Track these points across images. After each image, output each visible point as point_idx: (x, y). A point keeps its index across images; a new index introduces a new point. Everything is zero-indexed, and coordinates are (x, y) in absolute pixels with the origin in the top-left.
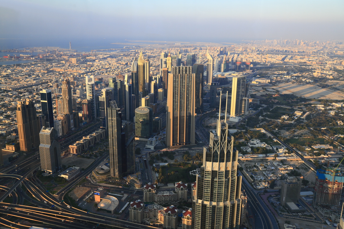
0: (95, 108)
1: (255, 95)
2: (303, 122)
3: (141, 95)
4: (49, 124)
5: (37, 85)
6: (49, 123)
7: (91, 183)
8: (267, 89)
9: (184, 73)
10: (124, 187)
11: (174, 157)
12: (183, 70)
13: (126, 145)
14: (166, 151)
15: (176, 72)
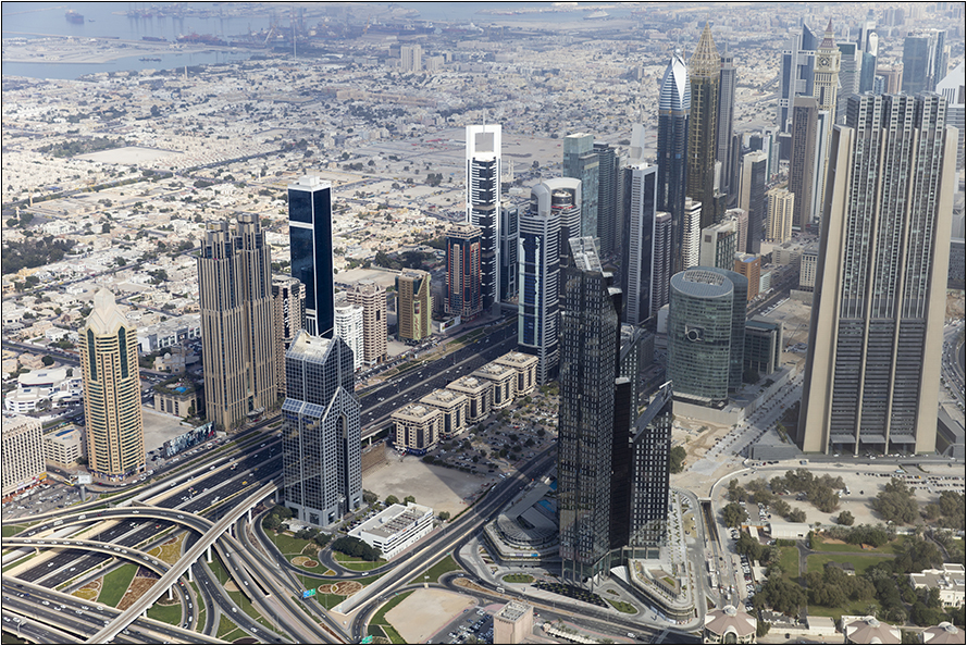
0: (497, 261)
3: (696, 217)
4: (316, 319)
5: (265, 156)
6: (315, 312)
7: (478, 577)
9: (908, 124)
10: (612, 610)
11: (836, 498)
12: (902, 113)
13: (633, 430)
14: (798, 470)
15: (869, 122)
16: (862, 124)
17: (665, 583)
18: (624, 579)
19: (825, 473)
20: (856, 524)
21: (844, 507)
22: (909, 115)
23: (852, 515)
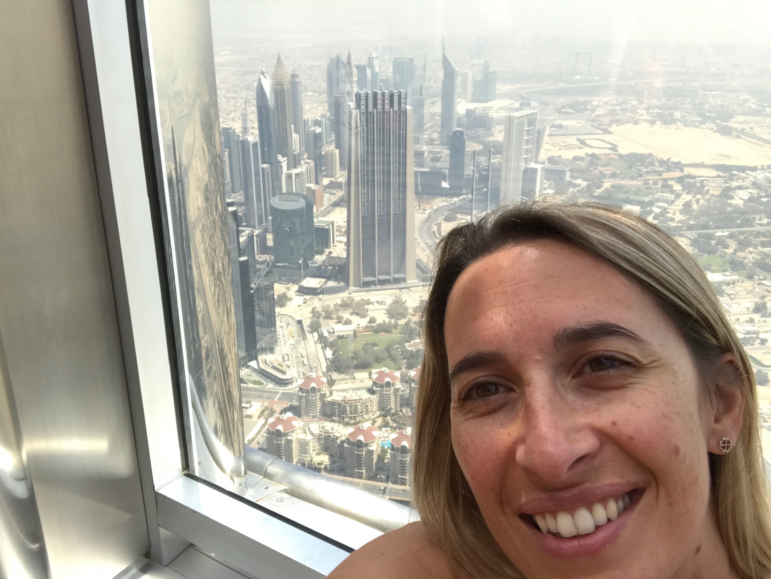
1: (560, 157)
2: (673, 220)
3: (284, 165)
8: (587, 142)
9: (387, 107)
10: (250, 385)
11: (367, 310)
12: (383, 101)
13: (253, 286)
14: (347, 298)
15: (367, 106)
16: (363, 107)
17: (278, 367)
18: (256, 367)
19: (361, 297)
20: (378, 322)
21: (371, 314)
22: (387, 102)
23: (376, 318)
